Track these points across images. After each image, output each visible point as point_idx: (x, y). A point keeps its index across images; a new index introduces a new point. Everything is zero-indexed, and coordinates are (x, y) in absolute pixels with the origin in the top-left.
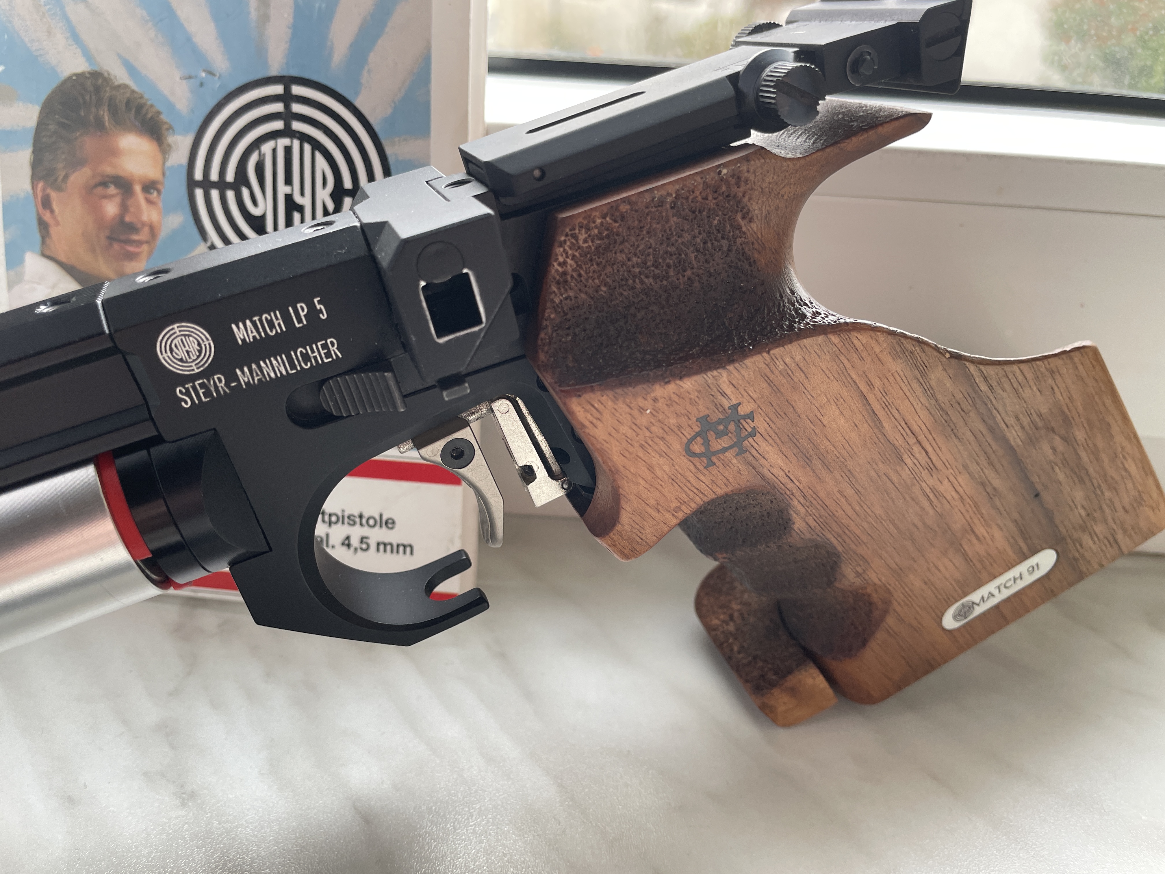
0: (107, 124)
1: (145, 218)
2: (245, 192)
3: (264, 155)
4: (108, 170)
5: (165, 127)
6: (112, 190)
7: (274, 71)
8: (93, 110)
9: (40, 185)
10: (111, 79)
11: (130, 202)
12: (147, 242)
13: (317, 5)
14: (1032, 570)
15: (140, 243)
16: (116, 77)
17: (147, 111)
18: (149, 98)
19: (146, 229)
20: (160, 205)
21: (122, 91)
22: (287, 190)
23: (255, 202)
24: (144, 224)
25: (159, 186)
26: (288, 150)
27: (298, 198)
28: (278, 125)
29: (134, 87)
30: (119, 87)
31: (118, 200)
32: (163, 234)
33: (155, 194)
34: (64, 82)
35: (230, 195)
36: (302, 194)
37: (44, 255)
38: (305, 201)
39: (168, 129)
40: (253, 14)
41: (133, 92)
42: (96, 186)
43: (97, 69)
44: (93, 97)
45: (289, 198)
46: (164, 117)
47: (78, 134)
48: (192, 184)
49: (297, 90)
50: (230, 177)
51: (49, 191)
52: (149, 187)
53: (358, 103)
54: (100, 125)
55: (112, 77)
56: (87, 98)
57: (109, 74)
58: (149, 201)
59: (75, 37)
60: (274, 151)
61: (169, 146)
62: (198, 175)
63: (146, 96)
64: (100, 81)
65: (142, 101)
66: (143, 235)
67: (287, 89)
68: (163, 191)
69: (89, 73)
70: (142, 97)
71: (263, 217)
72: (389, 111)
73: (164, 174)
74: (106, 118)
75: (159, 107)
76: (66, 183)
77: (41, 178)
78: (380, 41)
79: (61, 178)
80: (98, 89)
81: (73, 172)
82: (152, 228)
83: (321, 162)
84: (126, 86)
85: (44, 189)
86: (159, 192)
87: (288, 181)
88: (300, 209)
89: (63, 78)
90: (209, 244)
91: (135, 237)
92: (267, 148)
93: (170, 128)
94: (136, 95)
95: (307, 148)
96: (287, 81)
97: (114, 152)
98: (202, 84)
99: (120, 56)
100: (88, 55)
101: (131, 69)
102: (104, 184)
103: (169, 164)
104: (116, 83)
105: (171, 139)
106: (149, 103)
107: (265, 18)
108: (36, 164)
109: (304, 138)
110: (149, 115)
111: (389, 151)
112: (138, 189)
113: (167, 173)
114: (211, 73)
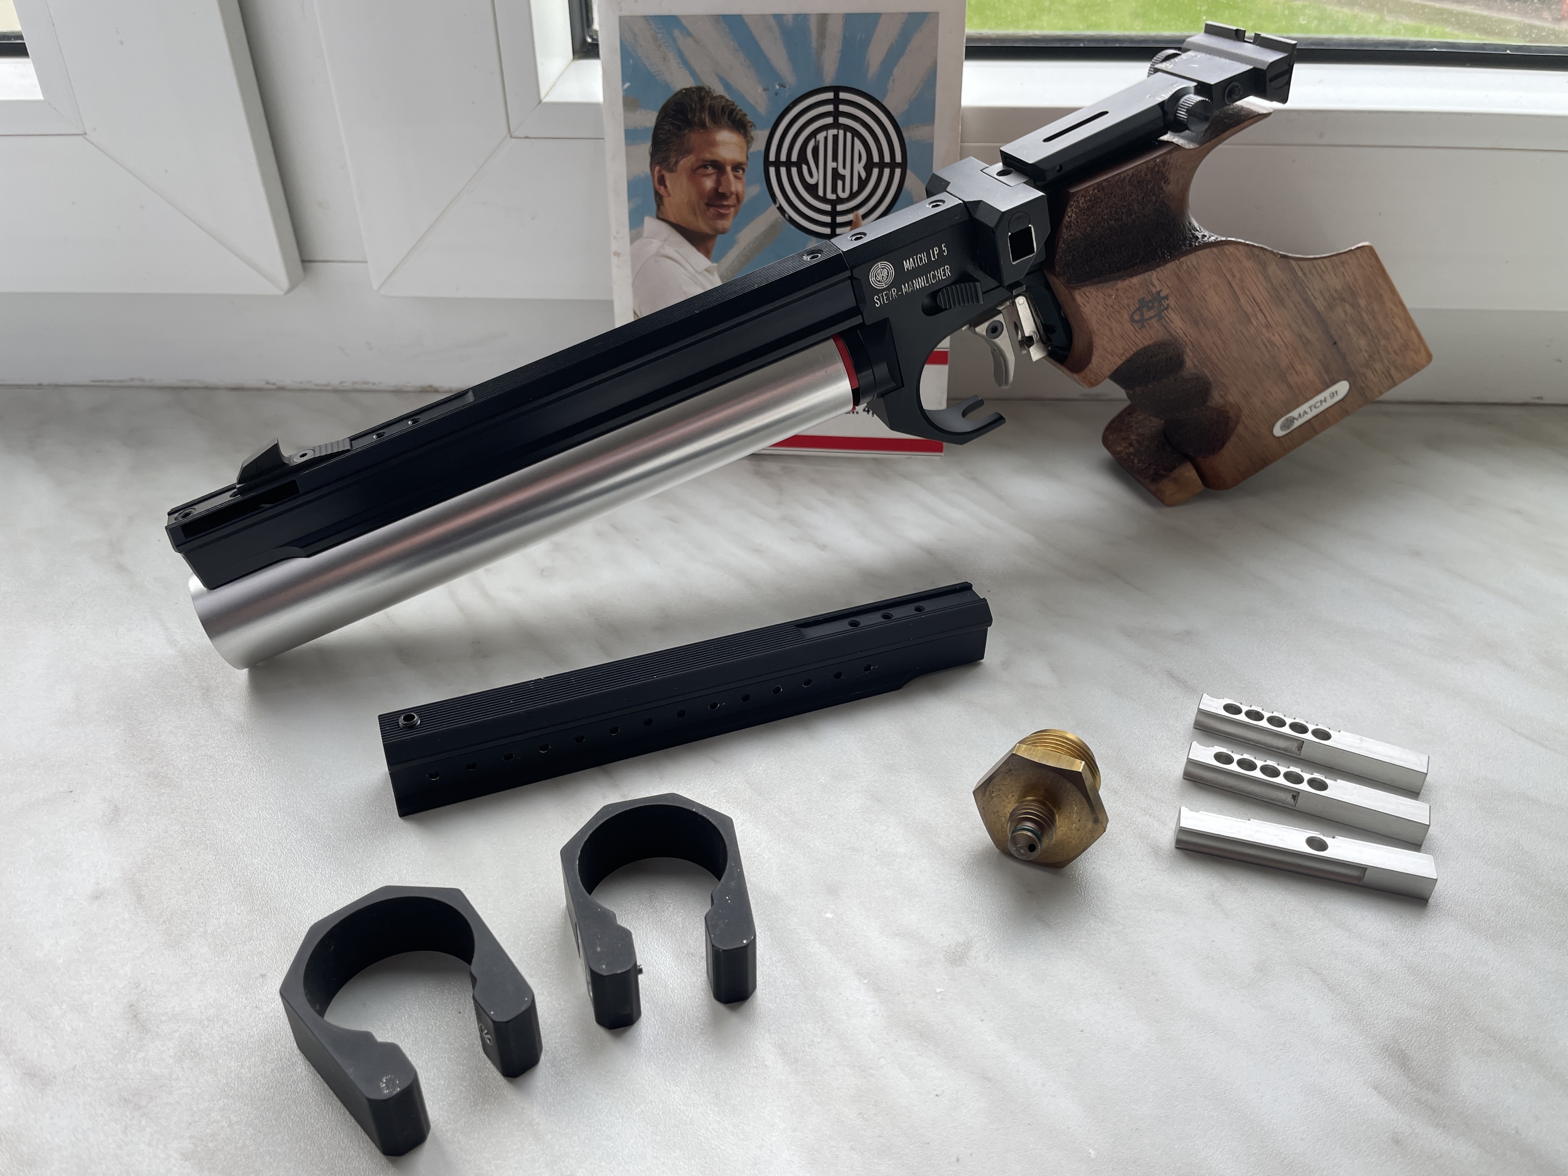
0: (707, 124)
1: (733, 189)
2: (805, 168)
3: (819, 141)
4: (708, 156)
5: (750, 124)
6: (710, 170)
7: (828, 83)
8: (698, 114)
9: (657, 168)
10: (710, 92)
11: (722, 179)
12: (734, 206)
13: (859, 37)
14: (1333, 395)
15: (729, 207)
16: (714, 90)
17: (737, 114)
18: (740, 106)
19: (734, 196)
20: (744, 179)
21: (718, 100)
22: (834, 165)
23: (811, 175)
24: (732, 193)
25: (744, 167)
26: (836, 138)
27: (841, 171)
28: (830, 120)
29: (728, 97)
30: (715, 98)
31: (714, 177)
32: (745, 200)
33: (741, 172)
34: (676, 95)
35: (794, 170)
36: (844, 167)
37: (658, 218)
38: (847, 173)
39: (751, 126)
40: (814, 44)
41: (727, 100)
42: (698, 168)
43: (700, 85)
44: (698, 105)
45: (835, 171)
46: (749, 118)
47: (686, 131)
48: (767, 163)
49: (843, 95)
50: (794, 158)
51: (664, 172)
52: (737, 167)
53: (885, 103)
54: (703, 125)
55: (712, 91)
56: (694, 106)
57: (709, 89)
58: (736, 177)
59: (685, 62)
60: (826, 138)
61: (752, 138)
62: (772, 158)
63: (736, 104)
64: (703, 94)
65: (734, 107)
66: (731, 201)
67: (836, 95)
68: (746, 170)
69: (694, 88)
70: (733, 104)
71: (817, 184)
72: (906, 107)
73: (747, 158)
74: (707, 120)
75: (745, 111)
76: (676, 166)
77: (659, 163)
78: (901, 60)
79: (672, 163)
80: (701, 99)
81: (682, 159)
82: (737, 195)
83: (858, 144)
84: (722, 97)
85: (660, 171)
86: (743, 170)
87: (835, 158)
88: (843, 178)
89: (675, 93)
90: (778, 205)
91: (725, 203)
92: (821, 137)
93: (753, 125)
94: (729, 103)
95: (849, 135)
96: (836, 89)
97: (713, 144)
98: (776, 94)
99: (717, 75)
100: (694, 74)
101: (727, 86)
102: (705, 167)
103: (751, 150)
104: (714, 95)
105: (754, 133)
106: (738, 108)
107: (822, 46)
108: (654, 153)
109: (847, 128)
110: (738, 117)
111: (905, 135)
112: (729, 169)
113: (750, 157)
114: (782, 86)
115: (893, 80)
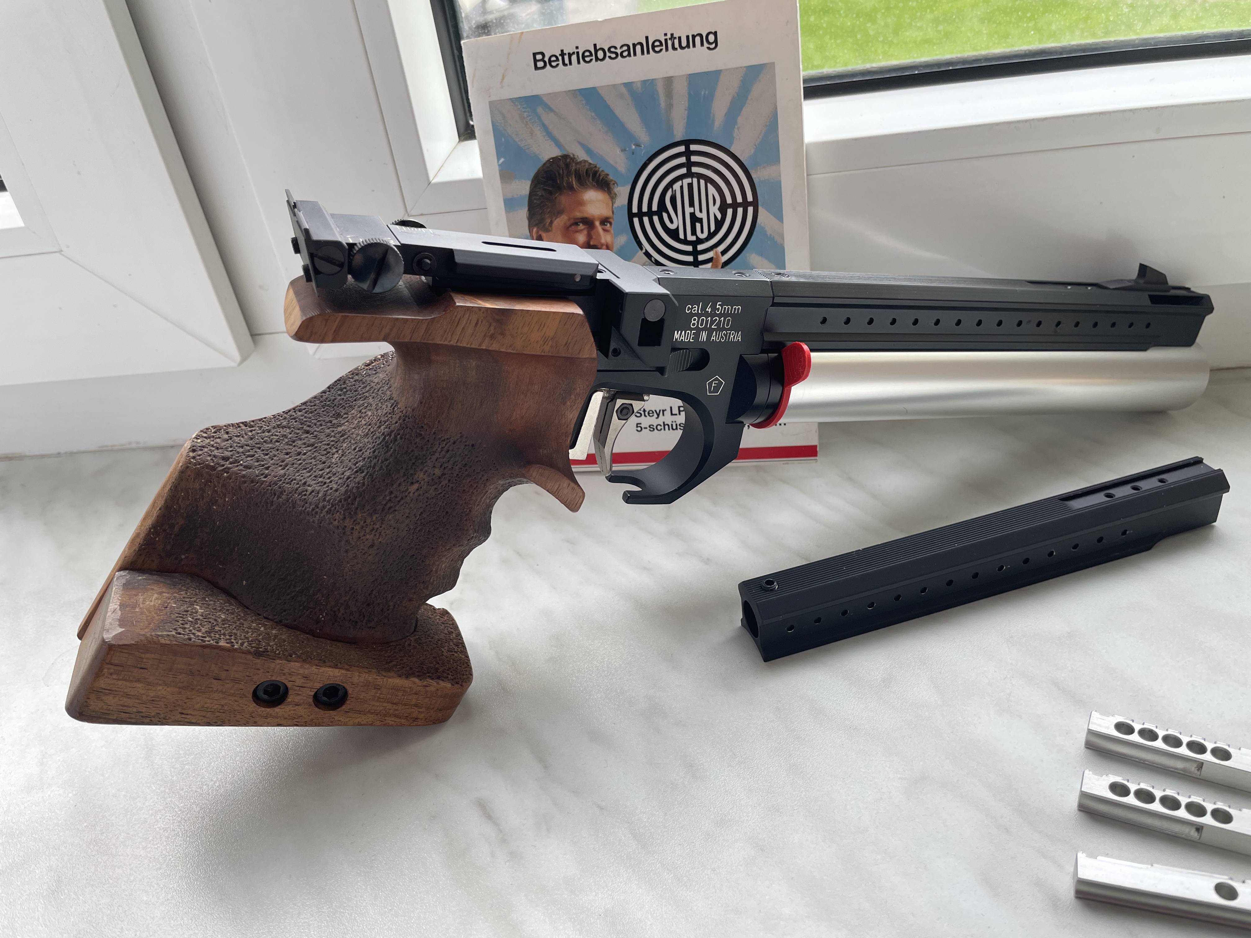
0: (575, 186)
1: (603, 241)
2: (665, 215)
3: (675, 190)
4: (578, 215)
5: (613, 182)
6: (581, 226)
7: (678, 138)
8: (565, 179)
9: (535, 230)
10: (575, 158)
11: (592, 233)
13: (703, 93)
16: (578, 156)
17: (600, 174)
18: (602, 167)
20: (612, 231)
22: (692, 210)
23: (671, 221)
24: (603, 245)
25: (611, 220)
26: (690, 186)
27: (698, 214)
28: (683, 171)
29: (590, 161)
31: (585, 232)
33: (608, 225)
34: (545, 164)
35: (656, 218)
36: (701, 211)
38: (704, 215)
39: (614, 184)
40: (663, 105)
41: (590, 164)
42: (571, 226)
43: (565, 153)
44: (565, 171)
45: (693, 215)
46: (611, 177)
47: (557, 195)
48: (631, 215)
49: (693, 147)
50: (655, 208)
51: (541, 233)
52: (605, 221)
53: (733, 150)
54: (571, 188)
55: (576, 157)
56: (561, 171)
57: (573, 155)
58: (604, 230)
59: (549, 135)
60: (682, 187)
61: (616, 194)
62: (635, 210)
63: (598, 166)
64: (568, 160)
65: (597, 169)
67: (687, 148)
68: (613, 223)
69: (560, 156)
70: (596, 167)
71: (678, 228)
72: (753, 152)
73: (613, 213)
74: (574, 183)
76: (551, 226)
77: (535, 226)
78: (744, 108)
79: (548, 223)
80: (567, 165)
81: (556, 219)
82: (608, 246)
83: (712, 190)
84: (585, 161)
85: (537, 232)
86: (611, 224)
87: (692, 204)
88: (700, 221)
89: (544, 162)
90: (644, 251)
92: (677, 186)
93: (615, 183)
94: (592, 166)
95: (702, 182)
96: (687, 143)
97: (581, 203)
98: (633, 153)
99: (579, 143)
100: (558, 144)
101: (589, 151)
102: (576, 224)
103: (616, 205)
104: (578, 161)
105: (617, 190)
106: (601, 170)
107: (670, 106)
108: (531, 217)
109: (700, 176)
110: (601, 177)
111: (754, 176)
112: (597, 223)
114: (638, 145)
115: (738, 129)
